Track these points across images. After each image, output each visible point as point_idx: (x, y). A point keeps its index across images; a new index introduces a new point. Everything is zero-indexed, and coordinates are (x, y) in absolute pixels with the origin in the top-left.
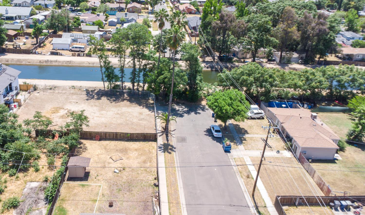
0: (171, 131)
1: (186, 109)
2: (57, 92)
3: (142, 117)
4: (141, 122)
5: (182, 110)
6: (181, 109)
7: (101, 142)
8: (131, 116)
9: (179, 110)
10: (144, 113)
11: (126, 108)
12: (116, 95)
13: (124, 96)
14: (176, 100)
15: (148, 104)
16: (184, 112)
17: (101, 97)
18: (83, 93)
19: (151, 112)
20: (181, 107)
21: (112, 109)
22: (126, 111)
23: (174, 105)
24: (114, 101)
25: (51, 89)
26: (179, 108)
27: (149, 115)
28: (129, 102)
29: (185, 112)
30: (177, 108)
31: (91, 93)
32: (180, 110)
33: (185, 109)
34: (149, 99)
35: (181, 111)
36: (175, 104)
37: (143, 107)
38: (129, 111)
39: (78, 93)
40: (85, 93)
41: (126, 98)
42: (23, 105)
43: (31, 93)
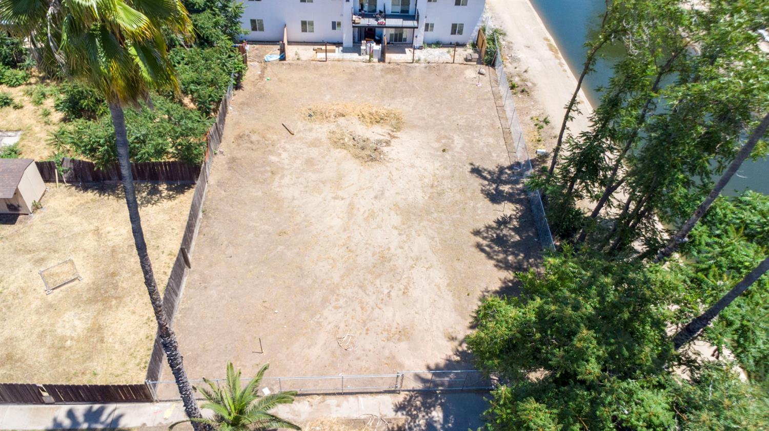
18: (521, 154)
25: (512, 87)
39: (515, 144)
40: (526, 158)
42: (389, 63)
43: (469, 63)
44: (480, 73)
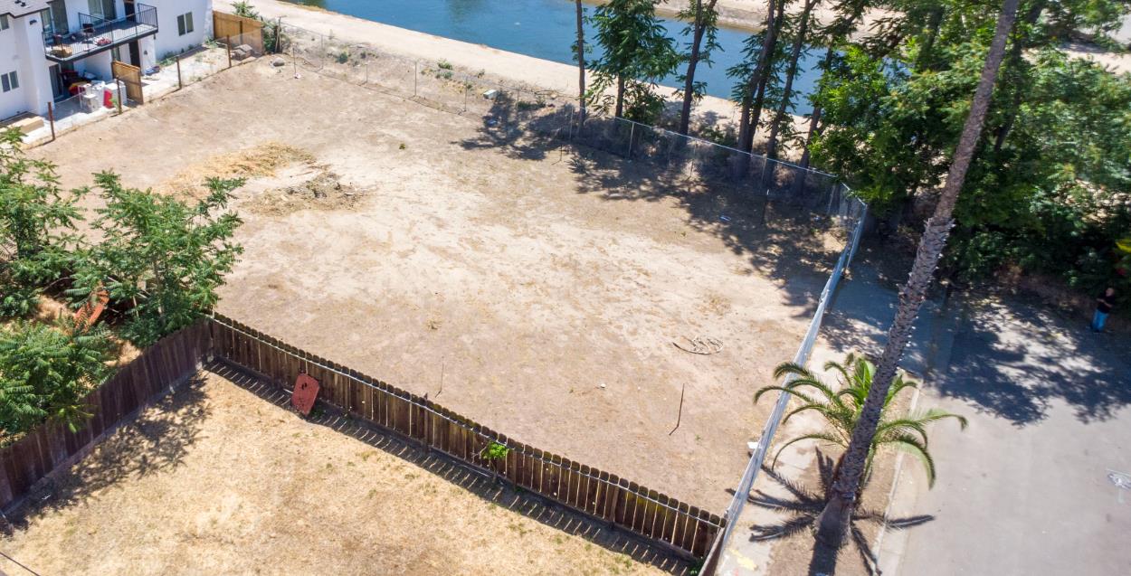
0: (878, 518)
1: (1083, 364)
2: (361, 77)
3: (714, 329)
4: (682, 363)
5: (1048, 361)
6: (1037, 349)
7: (309, 429)
8: (637, 301)
9: (1016, 356)
10: (737, 308)
11: (647, 242)
12: (633, 156)
13: (678, 170)
14: (1025, 273)
15: (799, 253)
16: (1055, 377)
17: (552, 147)
18: (474, 109)
19: (800, 310)
20: (1047, 340)
21: (558, 228)
22: (632, 264)
23: (988, 308)
24: (607, 182)
25: (342, 59)
26: (1023, 340)
27: (769, 324)
28: (690, 210)
29: (1065, 386)
30: (1009, 332)
31: (512, 117)
32: (1029, 361)
33: (1070, 363)
34: (825, 226)
35: (1029, 370)
36: (1007, 299)
37: (756, 263)
38: (651, 266)
39: (450, 104)
40: (485, 109)
41: (687, 183)
42: (150, 102)
43: (244, 61)
44: (277, 65)
